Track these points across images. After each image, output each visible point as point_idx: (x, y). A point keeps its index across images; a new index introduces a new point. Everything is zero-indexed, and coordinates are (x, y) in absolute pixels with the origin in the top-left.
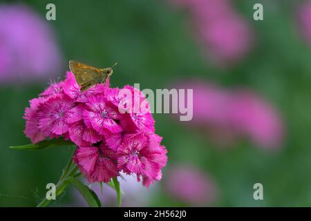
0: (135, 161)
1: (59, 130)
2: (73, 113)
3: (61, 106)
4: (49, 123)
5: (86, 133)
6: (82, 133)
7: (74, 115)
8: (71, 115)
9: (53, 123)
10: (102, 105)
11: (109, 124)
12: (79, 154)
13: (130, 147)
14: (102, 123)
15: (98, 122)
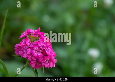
0: (47, 64)
1: (25, 56)
2: (29, 50)
3: (25, 48)
4: (22, 53)
5: (33, 57)
6: (32, 57)
7: (29, 51)
8: (28, 51)
9: (23, 53)
10: (37, 48)
11: (39, 54)
12: (31, 63)
13: (46, 61)
14: (37, 54)
15: (36, 54)
